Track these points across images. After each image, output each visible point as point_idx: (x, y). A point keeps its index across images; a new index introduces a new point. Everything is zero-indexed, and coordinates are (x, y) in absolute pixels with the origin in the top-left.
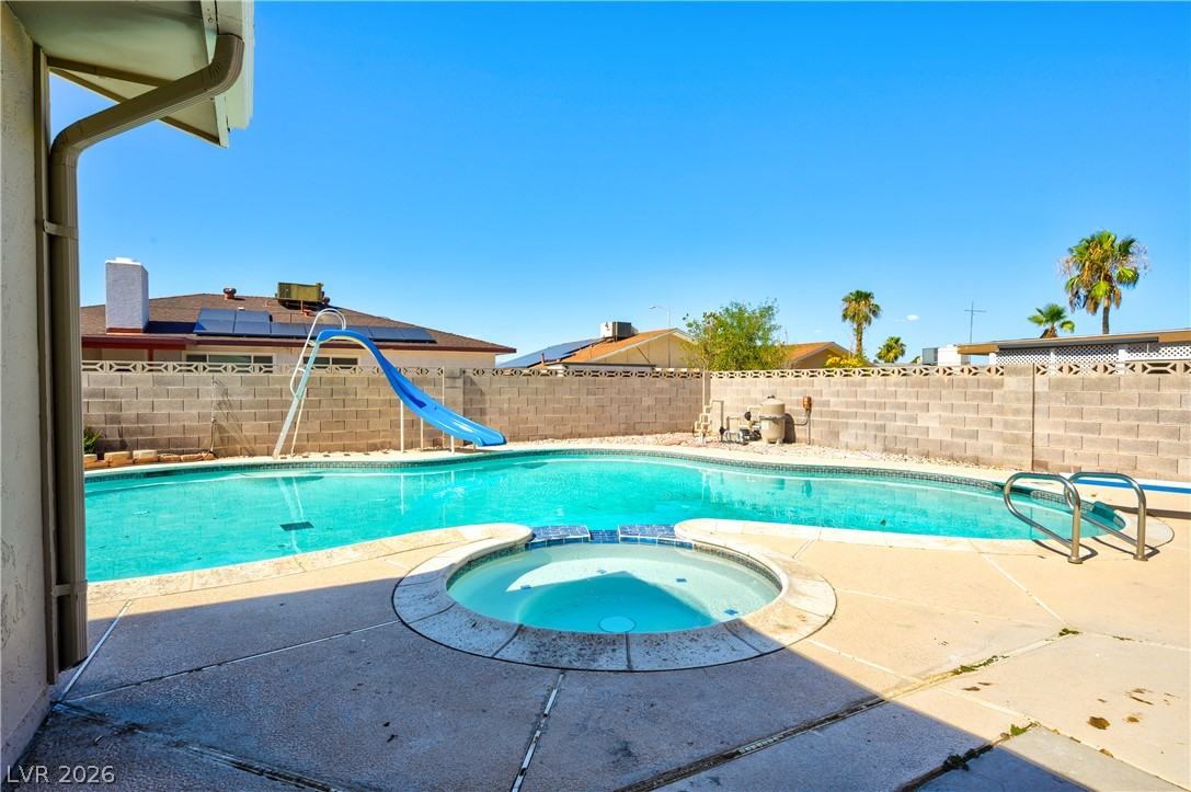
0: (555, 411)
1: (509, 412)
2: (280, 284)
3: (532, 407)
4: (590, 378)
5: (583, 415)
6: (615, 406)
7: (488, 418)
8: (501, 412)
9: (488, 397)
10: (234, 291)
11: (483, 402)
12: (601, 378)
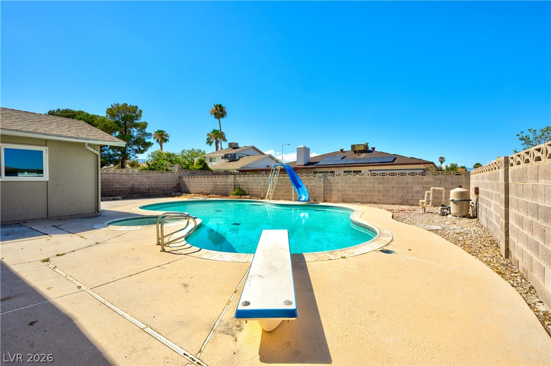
0: (362, 191)
1: (341, 191)
2: (352, 145)
3: (351, 189)
4: (380, 176)
5: (376, 194)
6: (395, 190)
7: (333, 192)
8: (338, 191)
9: (333, 185)
10: (343, 149)
11: (332, 186)
12: (386, 176)
